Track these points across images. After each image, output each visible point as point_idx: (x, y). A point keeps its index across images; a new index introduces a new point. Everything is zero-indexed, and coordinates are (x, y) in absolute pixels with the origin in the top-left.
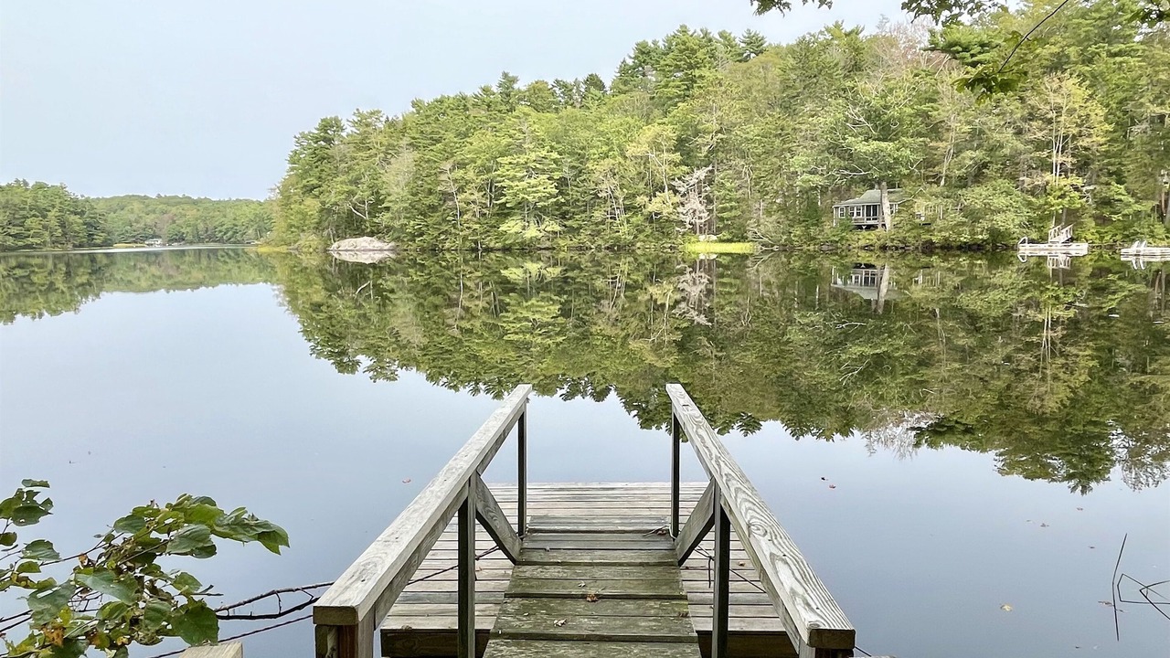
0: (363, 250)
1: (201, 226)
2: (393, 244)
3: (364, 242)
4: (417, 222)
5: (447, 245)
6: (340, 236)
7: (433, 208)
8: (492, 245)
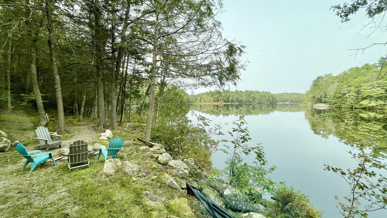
0: (322, 106)
1: (297, 99)
2: (329, 105)
3: (322, 105)
4: (335, 100)
5: (343, 106)
6: (316, 103)
7: (340, 97)
8: (357, 107)
